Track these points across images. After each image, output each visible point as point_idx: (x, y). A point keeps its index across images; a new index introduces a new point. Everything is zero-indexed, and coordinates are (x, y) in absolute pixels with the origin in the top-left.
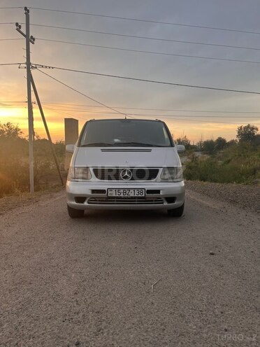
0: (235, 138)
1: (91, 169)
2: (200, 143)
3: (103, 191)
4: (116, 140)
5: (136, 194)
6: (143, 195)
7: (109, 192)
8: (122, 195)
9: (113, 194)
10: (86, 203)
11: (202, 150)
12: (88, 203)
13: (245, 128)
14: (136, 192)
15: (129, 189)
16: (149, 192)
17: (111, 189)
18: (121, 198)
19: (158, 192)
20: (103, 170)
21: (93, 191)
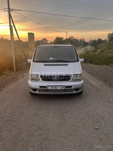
0: (106, 39)
1: (39, 76)
2: (90, 41)
3: (45, 87)
4: (51, 59)
5: (61, 88)
6: (64, 89)
7: (48, 87)
8: (54, 89)
9: (50, 88)
10: (37, 92)
11: (91, 44)
12: (39, 92)
13: (111, 34)
14: (61, 87)
15: (57, 86)
16: (67, 87)
17: (49, 86)
18: (53, 90)
19: (71, 87)
20: (45, 76)
21: (41, 87)
